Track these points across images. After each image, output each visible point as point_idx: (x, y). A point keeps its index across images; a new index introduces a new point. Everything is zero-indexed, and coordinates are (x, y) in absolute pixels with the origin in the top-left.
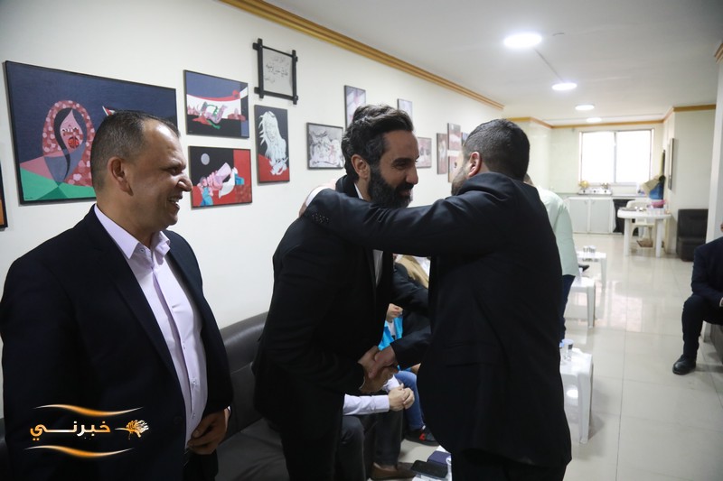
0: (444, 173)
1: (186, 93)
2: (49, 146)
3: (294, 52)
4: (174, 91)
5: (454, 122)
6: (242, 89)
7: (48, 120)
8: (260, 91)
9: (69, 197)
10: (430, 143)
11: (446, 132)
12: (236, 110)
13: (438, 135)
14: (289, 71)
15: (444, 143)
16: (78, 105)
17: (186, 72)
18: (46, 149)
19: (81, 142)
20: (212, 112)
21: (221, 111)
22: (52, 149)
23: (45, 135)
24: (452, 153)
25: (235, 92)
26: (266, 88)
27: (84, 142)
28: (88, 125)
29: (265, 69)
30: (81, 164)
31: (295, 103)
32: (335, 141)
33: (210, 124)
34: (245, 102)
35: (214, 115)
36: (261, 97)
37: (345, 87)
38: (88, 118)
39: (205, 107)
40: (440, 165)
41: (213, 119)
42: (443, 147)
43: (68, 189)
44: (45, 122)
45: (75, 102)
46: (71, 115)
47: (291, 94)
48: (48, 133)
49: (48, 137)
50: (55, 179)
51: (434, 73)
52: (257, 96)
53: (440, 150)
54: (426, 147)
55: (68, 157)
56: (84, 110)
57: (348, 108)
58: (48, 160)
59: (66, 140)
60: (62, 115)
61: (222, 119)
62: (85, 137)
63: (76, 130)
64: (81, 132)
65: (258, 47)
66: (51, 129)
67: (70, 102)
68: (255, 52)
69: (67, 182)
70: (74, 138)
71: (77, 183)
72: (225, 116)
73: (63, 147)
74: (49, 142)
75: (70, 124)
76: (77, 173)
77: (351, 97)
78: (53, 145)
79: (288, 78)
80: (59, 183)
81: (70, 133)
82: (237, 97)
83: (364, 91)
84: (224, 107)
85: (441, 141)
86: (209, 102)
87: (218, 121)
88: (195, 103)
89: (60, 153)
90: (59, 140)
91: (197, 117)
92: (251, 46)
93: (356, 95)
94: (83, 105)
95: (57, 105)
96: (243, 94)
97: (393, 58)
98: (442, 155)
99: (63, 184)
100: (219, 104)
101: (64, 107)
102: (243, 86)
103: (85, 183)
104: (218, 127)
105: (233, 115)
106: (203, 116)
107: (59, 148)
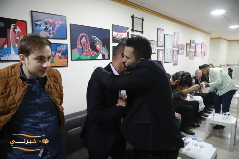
0: (188, 56)
1: (112, 31)
2: (78, 45)
3: (143, 18)
4: (109, 30)
5: (193, 39)
6: (128, 29)
7: (79, 38)
8: (133, 30)
9: (82, 59)
10: (184, 46)
11: (189, 43)
12: (126, 36)
13: (187, 43)
14: (141, 24)
15: (189, 46)
16: (86, 35)
17: (113, 25)
18: (78, 46)
19: (86, 44)
20: (119, 36)
21: (122, 36)
22: (79, 46)
23: (78, 43)
24: (191, 50)
25: (126, 30)
26: (134, 29)
27: (87, 44)
28: (88, 40)
29: (134, 24)
30: (86, 50)
31: (142, 33)
32: (154, 45)
33: (119, 40)
34: (128, 33)
35: (120, 37)
36: (133, 32)
37: (158, 28)
38: (88, 38)
39: (117, 35)
40: (187, 54)
41: (119, 38)
42: (188, 48)
43: (82, 57)
44: (78, 39)
45: (85, 34)
46: (84, 37)
47: (141, 31)
48: (78, 42)
49: (79, 43)
50: (79, 54)
51: (186, 23)
52: (132, 31)
53: (187, 49)
54: (183, 48)
55: (83, 48)
56: (87, 36)
57: (158, 35)
58: (78, 49)
59: (82, 44)
60: (82, 37)
61: (122, 38)
62: (87, 43)
63: (85, 41)
64: (86, 42)
65: (133, 17)
66: (79, 41)
67: (84, 34)
68: (132, 18)
69: (82, 55)
70: (84, 43)
71: (84, 55)
72: (123, 38)
73: (82, 46)
74: (79, 44)
75: (84, 39)
76: (84, 53)
77: (159, 31)
78: (79, 45)
79: (141, 26)
80: (80, 55)
81: (84, 42)
82: (126, 32)
83: (164, 30)
84: (122, 35)
85: (188, 45)
86: (119, 33)
87: (121, 39)
88: (115, 34)
89: (81, 47)
90: (81, 44)
91: (115, 38)
92: (131, 17)
93: (161, 31)
94: (87, 35)
95: (81, 34)
96: (128, 31)
97: (173, 19)
98: (188, 50)
99: (81, 56)
100: (121, 34)
101: (83, 35)
102: (128, 28)
103: (86, 55)
104: (121, 41)
105: (125, 37)
106: (117, 37)
107: (81, 46)
